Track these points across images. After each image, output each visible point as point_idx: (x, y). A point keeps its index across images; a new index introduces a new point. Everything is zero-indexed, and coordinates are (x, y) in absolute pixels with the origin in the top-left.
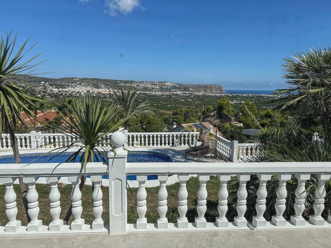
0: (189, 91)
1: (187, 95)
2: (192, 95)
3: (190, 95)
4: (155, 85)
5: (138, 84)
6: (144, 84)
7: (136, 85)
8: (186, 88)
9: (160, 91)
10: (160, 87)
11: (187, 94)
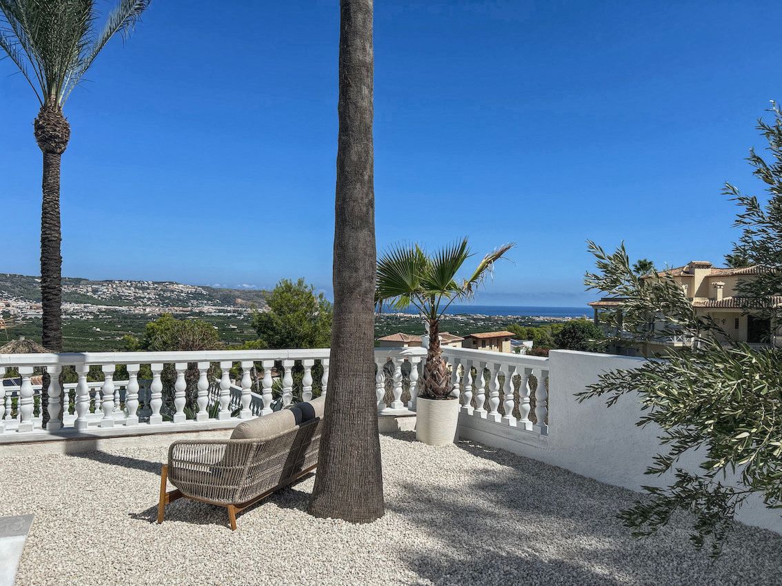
0: (235, 304)
1: (229, 314)
2: (240, 314)
3: (236, 314)
4: (144, 289)
5: (96, 286)
6: (114, 286)
7: (90, 289)
8: (227, 298)
9: (158, 305)
10: (159, 295)
11: (229, 312)
